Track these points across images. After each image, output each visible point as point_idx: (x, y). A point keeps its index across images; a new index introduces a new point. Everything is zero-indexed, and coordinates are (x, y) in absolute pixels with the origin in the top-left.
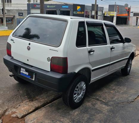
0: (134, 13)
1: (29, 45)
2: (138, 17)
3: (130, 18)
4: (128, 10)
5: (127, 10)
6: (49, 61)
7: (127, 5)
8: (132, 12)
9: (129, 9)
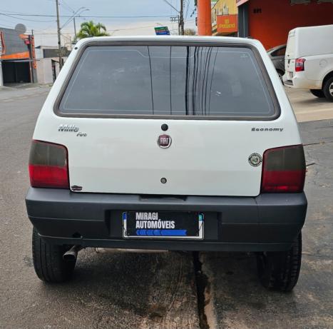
0: (44, 50)
1: (163, 133)
2: (54, 59)
3: (37, 62)
4: (28, 43)
5: (25, 42)
6: (256, 165)
7: (21, 28)
8: (39, 47)
9: (31, 38)
